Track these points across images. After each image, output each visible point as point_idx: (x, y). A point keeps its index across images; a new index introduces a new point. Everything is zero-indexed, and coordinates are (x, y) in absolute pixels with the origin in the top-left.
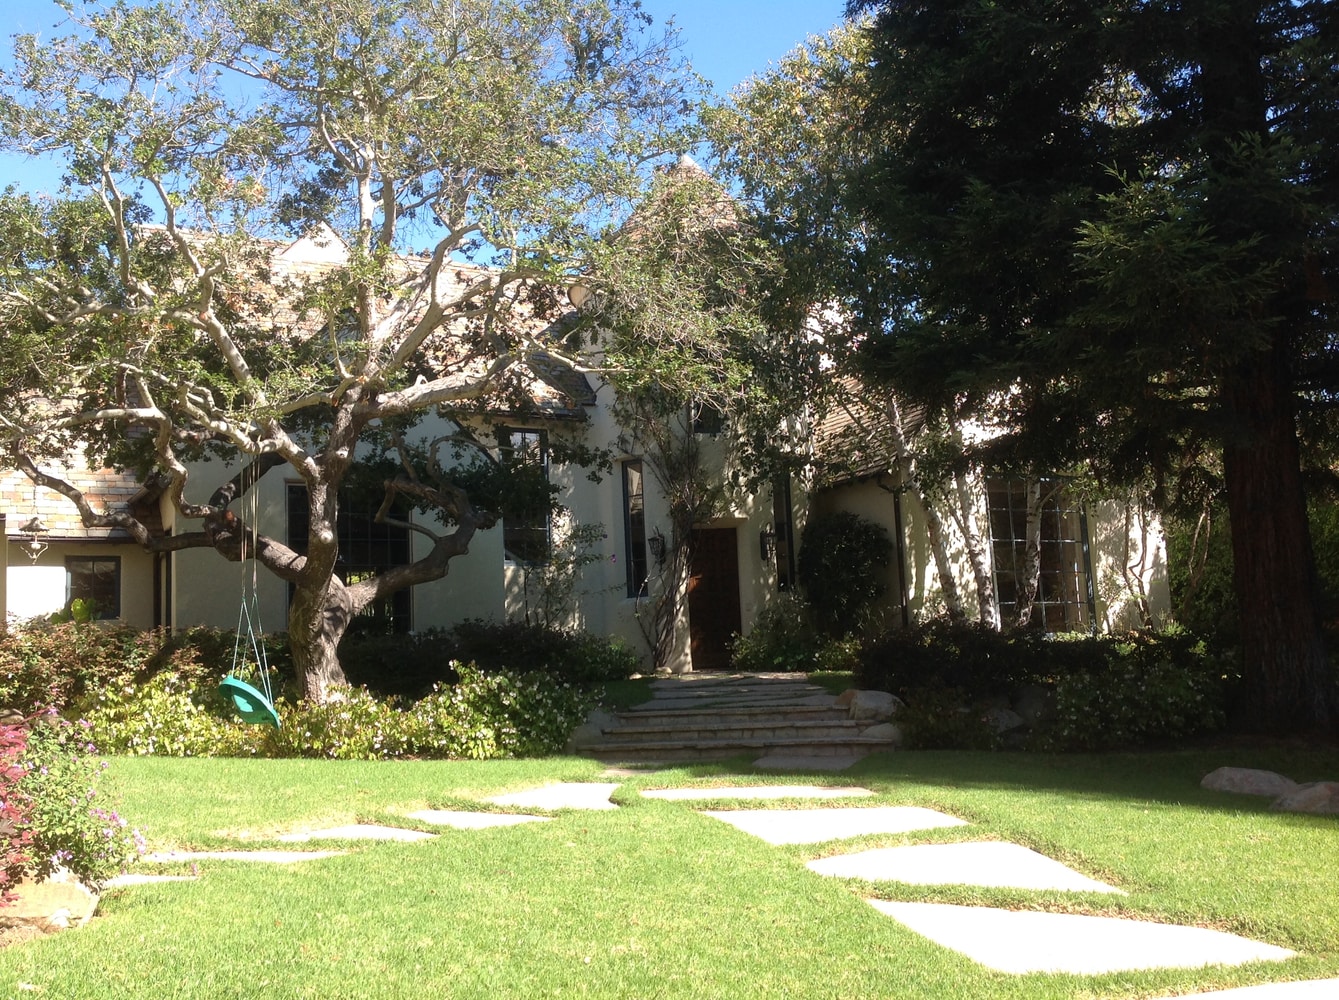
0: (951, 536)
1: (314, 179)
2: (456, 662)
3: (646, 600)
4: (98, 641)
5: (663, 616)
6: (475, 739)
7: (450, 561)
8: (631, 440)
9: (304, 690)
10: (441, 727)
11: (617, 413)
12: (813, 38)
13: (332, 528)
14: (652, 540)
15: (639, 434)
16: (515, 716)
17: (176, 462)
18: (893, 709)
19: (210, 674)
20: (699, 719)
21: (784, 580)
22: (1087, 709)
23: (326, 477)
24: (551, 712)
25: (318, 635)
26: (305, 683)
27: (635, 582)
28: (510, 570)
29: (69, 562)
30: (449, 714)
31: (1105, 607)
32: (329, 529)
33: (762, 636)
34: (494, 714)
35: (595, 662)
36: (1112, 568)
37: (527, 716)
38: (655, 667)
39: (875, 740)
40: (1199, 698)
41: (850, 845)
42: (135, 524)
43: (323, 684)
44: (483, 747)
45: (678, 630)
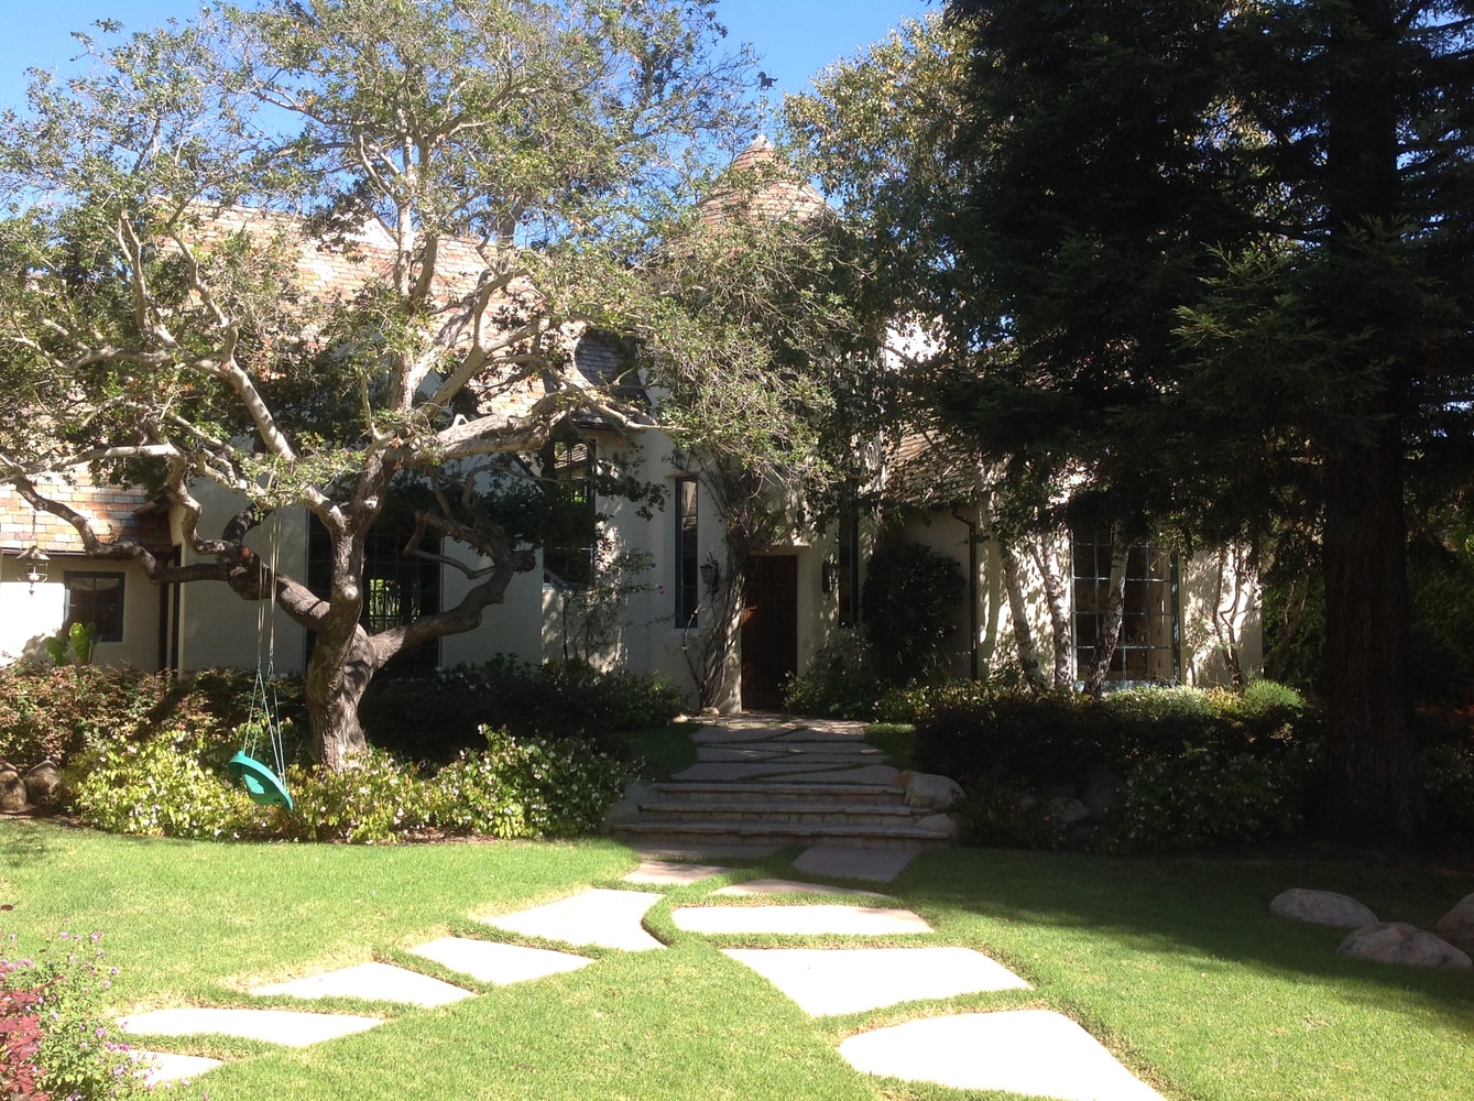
0: (1030, 573)
1: (349, 190)
2: (485, 726)
3: (695, 633)
4: (99, 687)
5: (712, 651)
6: (502, 815)
7: (483, 612)
8: (687, 455)
9: (321, 756)
10: (466, 798)
12: (907, 22)
13: (356, 584)
14: (705, 567)
16: (546, 789)
17: (189, 498)
18: (950, 800)
19: (219, 725)
20: (744, 796)
22: (1157, 808)
23: (352, 527)
24: (585, 787)
25: (337, 694)
26: (322, 745)
27: (685, 611)
28: (548, 594)
29: (68, 578)
30: (476, 784)
31: (1191, 653)
32: (353, 584)
33: (819, 678)
34: (524, 787)
36: (1201, 611)
37: (559, 792)
38: (701, 707)
39: (931, 834)
40: (1277, 801)
41: (891, 1015)
42: (142, 553)
43: (342, 749)
44: (511, 824)
45: (728, 667)
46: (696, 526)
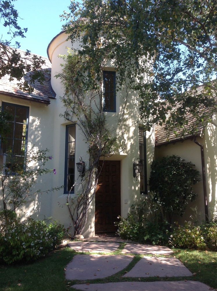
3: (72, 196)
5: (81, 205)
8: (71, 114)
11: (65, 101)
14: (78, 164)
15: (76, 111)
21: (143, 191)
27: (68, 186)
35: (30, 247)
38: (75, 235)
45: (89, 213)
46: (75, 153)
